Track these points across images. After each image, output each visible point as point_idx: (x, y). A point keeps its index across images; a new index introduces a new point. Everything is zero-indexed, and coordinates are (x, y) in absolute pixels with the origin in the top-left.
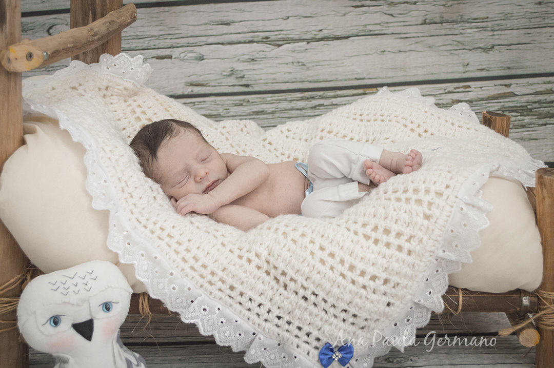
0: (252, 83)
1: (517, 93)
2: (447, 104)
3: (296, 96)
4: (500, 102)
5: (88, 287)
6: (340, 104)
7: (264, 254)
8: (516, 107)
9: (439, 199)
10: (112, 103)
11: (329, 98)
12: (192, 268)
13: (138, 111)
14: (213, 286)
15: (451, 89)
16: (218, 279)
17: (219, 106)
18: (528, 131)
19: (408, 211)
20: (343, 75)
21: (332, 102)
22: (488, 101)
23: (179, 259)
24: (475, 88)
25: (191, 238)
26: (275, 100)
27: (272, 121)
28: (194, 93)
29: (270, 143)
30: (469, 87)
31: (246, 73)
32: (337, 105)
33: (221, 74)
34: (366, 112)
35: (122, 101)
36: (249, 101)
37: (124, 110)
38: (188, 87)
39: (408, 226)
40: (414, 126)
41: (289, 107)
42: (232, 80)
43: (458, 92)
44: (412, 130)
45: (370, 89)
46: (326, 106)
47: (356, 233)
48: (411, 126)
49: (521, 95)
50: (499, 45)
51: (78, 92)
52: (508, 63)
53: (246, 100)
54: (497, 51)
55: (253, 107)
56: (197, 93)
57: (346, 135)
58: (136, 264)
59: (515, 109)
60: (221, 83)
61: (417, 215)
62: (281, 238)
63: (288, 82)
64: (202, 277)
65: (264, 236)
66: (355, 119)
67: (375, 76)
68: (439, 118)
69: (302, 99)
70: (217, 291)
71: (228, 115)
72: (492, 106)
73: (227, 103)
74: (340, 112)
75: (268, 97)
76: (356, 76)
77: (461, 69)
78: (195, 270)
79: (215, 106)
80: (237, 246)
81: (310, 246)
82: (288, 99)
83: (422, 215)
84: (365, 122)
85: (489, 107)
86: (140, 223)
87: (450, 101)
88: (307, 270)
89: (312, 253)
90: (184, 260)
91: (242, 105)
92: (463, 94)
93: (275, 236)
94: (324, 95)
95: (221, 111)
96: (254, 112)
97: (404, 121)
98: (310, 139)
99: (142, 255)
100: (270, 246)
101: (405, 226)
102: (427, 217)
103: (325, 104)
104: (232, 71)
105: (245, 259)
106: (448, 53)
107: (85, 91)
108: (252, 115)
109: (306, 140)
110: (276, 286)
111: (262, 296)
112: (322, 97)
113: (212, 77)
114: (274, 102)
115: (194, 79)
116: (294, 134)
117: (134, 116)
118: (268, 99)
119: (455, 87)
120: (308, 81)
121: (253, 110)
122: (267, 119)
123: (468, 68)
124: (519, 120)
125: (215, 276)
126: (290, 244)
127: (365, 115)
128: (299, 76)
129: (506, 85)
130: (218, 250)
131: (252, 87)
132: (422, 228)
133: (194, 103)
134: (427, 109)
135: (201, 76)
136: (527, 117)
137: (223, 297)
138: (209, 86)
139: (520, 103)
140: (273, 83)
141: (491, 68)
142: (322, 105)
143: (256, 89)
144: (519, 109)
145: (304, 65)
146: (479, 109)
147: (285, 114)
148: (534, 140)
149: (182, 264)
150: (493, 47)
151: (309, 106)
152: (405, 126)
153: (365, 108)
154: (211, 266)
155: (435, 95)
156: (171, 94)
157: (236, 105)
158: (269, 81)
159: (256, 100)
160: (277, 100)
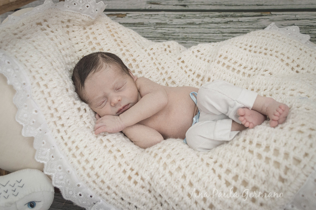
0: (188, 4)
3: (216, 14)
5: (15, 193)
6: (244, 21)
7: (148, 178)
9: (296, 165)
10: (73, 31)
11: (237, 17)
12: (94, 182)
13: (91, 37)
14: (109, 196)
16: (112, 192)
17: (167, 18)
19: (265, 170)
20: (248, 2)
21: (239, 20)
23: (85, 175)
25: (96, 158)
26: (201, 16)
27: (199, 30)
28: (152, 9)
29: (183, 62)
34: (254, 45)
35: (81, 29)
36: (185, 16)
37: (81, 36)
38: (148, 4)
39: (264, 183)
40: (289, 61)
41: (210, 21)
42: (175, 2)
44: (287, 64)
45: (266, 13)
46: (235, 22)
47: (220, 177)
48: (287, 61)
51: (42, 27)
53: (184, 15)
55: (187, 20)
56: (154, 9)
57: (237, 61)
58: (54, 176)
60: (169, 3)
61: (274, 176)
62: (161, 169)
63: (211, 5)
64: (101, 188)
65: (150, 164)
66: (245, 49)
67: (271, 4)
68: (311, 55)
69: (219, 16)
70: (111, 200)
71: (172, 24)
73: (171, 16)
74: (236, 41)
75: (198, 14)
76: (257, 3)
78: (96, 184)
79: (164, 18)
80: (130, 167)
81: (182, 181)
82: (210, 16)
83: (277, 178)
84: (252, 53)
86: (64, 140)
88: (177, 199)
89: (183, 187)
90: (89, 175)
91: (180, 18)
93: (157, 166)
94: (234, 15)
95: (167, 21)
96: (188, 23)
97: (282, 57)
98: (211, 61)
99: (60, 168)
100: (153, 174)
101: (261, 182)
102: (282, 180)
103: (234, 21)
105: (132, 180)
107: (48, 26)
108: (187, 25)
109: (208, 61)
110: (155, 202)
111: (145, 206)
112: (232, 16)
114: (200, 17)
116: (202, 54)
117: (88, 41)
118: (198, 15)
120: (224, 5)
121: (188, 22)
122: (196, 28)
125: (110, 190)
126: (167, 175)
127: (253, 47)
130: (115, 170)
131: (188, 7)
132: (276, 188)
133: (152, 15)
134: (302, 47)
137: (116, 203)
138: (161, 5)
140: (201, 5)
142: (232, 21)
143: (190, 8)
147: (207, 26)
149: (87, 179)
151: (224, 21)
152: (282, 60)
153: (255, 41)
154: (107, 182)
155: (311, 19)
156: (138, 8)
157: (177, 18)
158: (199, 3)
159: (189, 15)
160: (203, 16)
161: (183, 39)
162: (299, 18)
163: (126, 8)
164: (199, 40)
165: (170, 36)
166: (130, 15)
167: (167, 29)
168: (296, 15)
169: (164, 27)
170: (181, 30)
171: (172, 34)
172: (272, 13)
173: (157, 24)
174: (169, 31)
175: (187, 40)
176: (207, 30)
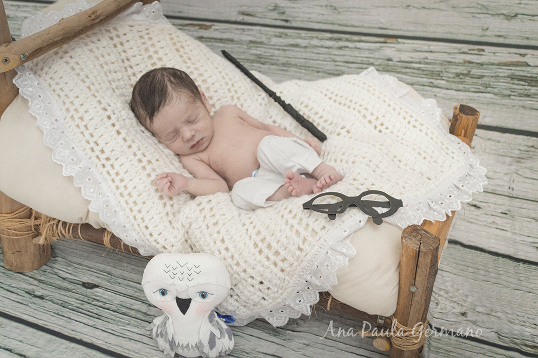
0: (291, 19)
1: (530, 64)
2: (459, 63)
3: (326, 36)
4: (511, 70)
6: (363, 48)
8: (525, 76)
11: (354, 41)
15: (466, 50)
17: (263, 36)
18: (532, 101)
20: (368, 23)
21: (356, 46)
22: (498, 67)
24: (489, 52)
26: (308, 36)
27: (304, 54)
28: (244, 21)
30: (483, 50)
31: (285, 10)
32: (359, 48)
33: (266, 8)
36: (286, 35)
38: (240, 15)
40: (373, 118)
41: (319, 45)
42: (275, 15)
43: (472, 54)
44: (370, 122)
45: (391, 39)
46: (350, 48)
47: (250, 238)
48: (369, 117)
49: (533, 66)
50: (523, 14)
52: (528, 33)
54: (519, 20)
55: (289, 40)
56: (247, 22)
59: (524, 78)
60: (266, 16)
63: (321, 23)
67: (398, 28)
69: (331, 39)
71: (269, 44)
72: (502, 72)
73: (269, 33)
75: (303, 33)
76: (381, 26)
77: (480, 32)
79: (260, 34)
82: (320, 38)
84: (336, 104)
85: (499, 72)
87: (462, 61)
91: (281, 37)
92: (475, 57)
94: (350, 39)
95: (264, 39)
96: (290, 44)
97: (364, 112)
103: (350, 46)
104: (275, 6)
106: (470, 15)
108: (289, 47)
112: (347, 40)
113: (259, 9)
115: (245, 9)
118: (303, 35)
119: (470, 48)
120: (337, 24)
122: (300, 52)
123: (487, 33)
124: (526, 90)
127: (339, 96)
128: (330, 19)
129: (520, 55)
131: (291, 22)
133: (244, 29)
135: (250, 7)
136: (534, 88)
138: (256, 17)
139: (531, 73)
141: (509, 36)
142: (347, 47)
143: (294, 24)
144: (528, 79)
145: (335, 9)
146: (488, 73)
147: (315, 50)
148: (535, 111)
150: (516, 16)
151: (336, 46)
152: (365, 116)
155: (449, 53)
156: (227, 19)
157: (276, 36)
158: (305, 20)
159: (293, 35)
160: (310, 37)
161: (284, 65)
162: (433, 51)
163: (211, 17)
164: (303, 68)
165: (267, 60)
166: (216, 27)
167: (263, 50)
168: (429, 46)
169: (260, 47)
170: (282, 52)
171: (271, 58)
172: (400, 40)
173: (251, 42)
174: (265, 52)
175: (289, 67)
176: (315, 56)
